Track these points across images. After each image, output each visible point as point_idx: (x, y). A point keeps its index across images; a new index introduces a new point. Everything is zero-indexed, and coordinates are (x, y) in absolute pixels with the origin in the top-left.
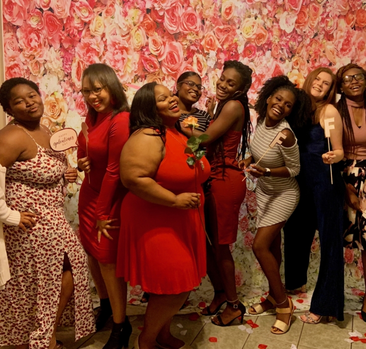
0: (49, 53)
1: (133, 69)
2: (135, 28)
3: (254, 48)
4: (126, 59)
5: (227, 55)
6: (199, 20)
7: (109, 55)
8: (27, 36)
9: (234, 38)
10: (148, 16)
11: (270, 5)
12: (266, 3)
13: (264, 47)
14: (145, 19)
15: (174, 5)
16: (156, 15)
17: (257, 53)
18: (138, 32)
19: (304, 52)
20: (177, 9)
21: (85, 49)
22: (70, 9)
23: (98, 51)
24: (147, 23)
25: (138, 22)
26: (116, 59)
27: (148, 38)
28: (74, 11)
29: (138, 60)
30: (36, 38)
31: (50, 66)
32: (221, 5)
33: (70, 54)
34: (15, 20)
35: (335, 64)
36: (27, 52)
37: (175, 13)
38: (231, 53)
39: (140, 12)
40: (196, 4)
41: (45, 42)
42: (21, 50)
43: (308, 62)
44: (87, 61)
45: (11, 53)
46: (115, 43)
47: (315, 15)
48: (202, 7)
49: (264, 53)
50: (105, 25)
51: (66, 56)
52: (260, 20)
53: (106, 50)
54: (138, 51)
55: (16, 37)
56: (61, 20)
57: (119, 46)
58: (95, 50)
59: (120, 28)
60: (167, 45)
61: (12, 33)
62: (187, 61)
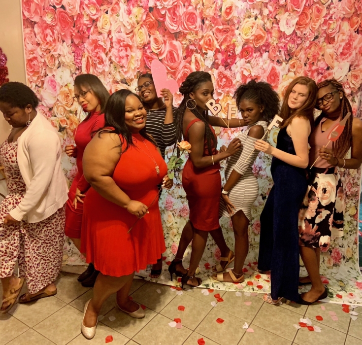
0: (62, 48)
1: (136, 66)
2: (138, 27)
3: (252, 49)
4: (130, 56)
5: (225, 56)
6: (199, 20)
7: (114, 51)
8: (43, 32)
9: (232, 39)
10: (151, 15)
11: (271, 5)
12: (267, 3)
13: (262, 48)
14: (148, 18)
15: (176, 4)
16: (158, 14)
17: (254, 55)
18: (140, 30)
19: (302, 55)
20: (178, 8)
21: (93, 46)
22: (80, 7)
23: (105, 47)
24: (149, 21)
25: (141, 21)
26: (121, 55)
27: (150, 36)
28: (84, 9)
29: (140, 57)
30: (51, 34)
31: (64, 60)
32: (222, 4)
33: (80, 49)
34: (32, 17)
35: (333, 68)
36: (44, 47)
37: (176, 12)
38: (229, 54)
39: (143, 11)
40: (197, 3)
41: (59, 38)
42: (38, 44)
43: (305, 66)
44: (95, 57)
45: (30, 47)
46: (120, 40)
47: (318, 17)
48: (203, 6)
49: (261, 55)
50: (112, 23)
51: (77, 51)
52: (259, 21)
53: (112, 47)
54: (140, 49)
55: (34, 32)
56: (72, 17)
57: (123, 44)
58: (102, 46)
59: (125, 26)
60: (168, 44)
61: (30, 29)
62: (186, 60)
